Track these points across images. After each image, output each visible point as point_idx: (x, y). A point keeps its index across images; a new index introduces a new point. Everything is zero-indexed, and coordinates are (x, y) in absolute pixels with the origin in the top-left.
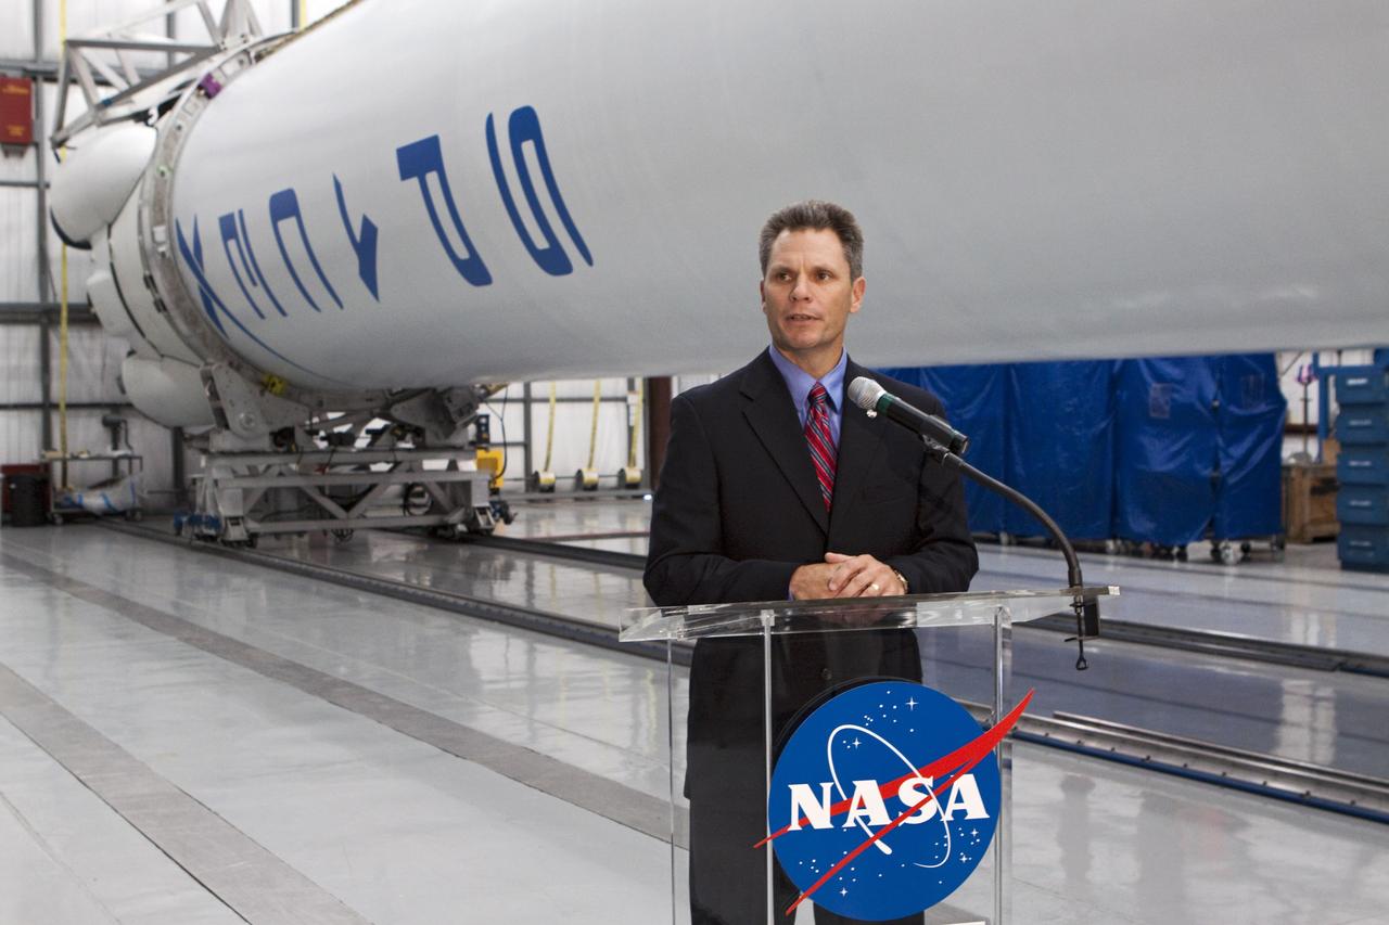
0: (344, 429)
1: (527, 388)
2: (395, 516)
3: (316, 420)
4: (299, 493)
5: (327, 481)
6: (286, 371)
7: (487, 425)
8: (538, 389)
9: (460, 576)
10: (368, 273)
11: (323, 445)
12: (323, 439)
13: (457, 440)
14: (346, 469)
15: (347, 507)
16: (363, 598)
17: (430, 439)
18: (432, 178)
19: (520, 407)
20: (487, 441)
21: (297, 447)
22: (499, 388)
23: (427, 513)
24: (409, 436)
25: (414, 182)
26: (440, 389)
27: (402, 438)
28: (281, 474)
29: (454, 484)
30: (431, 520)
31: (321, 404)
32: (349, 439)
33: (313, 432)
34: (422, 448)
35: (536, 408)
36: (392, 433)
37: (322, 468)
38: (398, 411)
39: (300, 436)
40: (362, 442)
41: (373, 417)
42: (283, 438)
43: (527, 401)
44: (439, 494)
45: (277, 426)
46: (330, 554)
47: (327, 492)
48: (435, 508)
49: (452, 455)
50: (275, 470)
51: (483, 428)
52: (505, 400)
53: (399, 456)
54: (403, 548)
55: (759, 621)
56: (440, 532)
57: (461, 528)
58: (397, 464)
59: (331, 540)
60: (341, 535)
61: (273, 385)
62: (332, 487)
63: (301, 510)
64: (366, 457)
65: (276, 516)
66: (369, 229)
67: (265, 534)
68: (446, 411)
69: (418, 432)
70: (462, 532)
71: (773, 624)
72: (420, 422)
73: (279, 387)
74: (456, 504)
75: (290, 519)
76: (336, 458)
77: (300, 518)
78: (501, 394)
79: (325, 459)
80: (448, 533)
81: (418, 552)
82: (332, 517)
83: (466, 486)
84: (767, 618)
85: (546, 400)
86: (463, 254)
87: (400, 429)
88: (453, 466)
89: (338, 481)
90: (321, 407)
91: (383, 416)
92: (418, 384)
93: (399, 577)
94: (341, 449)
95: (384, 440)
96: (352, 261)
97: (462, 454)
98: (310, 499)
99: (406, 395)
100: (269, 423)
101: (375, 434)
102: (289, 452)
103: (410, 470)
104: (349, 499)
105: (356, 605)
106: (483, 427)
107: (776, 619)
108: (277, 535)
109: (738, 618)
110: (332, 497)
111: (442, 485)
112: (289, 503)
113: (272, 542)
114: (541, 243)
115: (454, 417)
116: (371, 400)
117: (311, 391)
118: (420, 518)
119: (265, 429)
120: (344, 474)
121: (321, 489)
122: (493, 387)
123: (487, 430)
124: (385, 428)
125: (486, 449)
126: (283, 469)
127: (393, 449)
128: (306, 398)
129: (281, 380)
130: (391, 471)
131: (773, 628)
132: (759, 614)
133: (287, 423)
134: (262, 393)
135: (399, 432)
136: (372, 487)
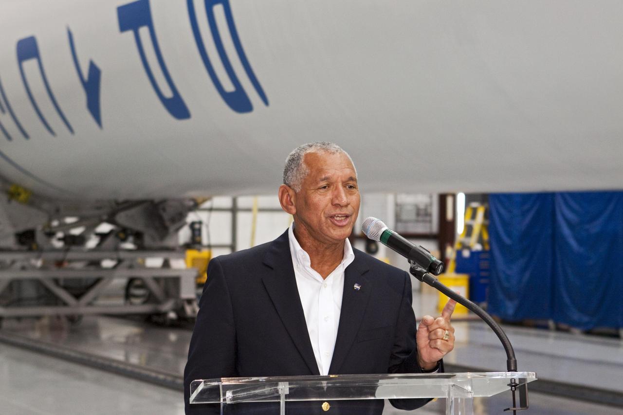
0: (77, 231)
1: (234, 201)
2: (118, 304)
3: (55, 223)
4: (38, 283)
5: (61, 274)
6: (30, 183)
7: (200, 230)
8: (242, 202)
9: (170, 356)
10: (94, 106)
11: (59, 244)
12: (60, 239)
13: (169, 242)
14: (79, 265)
15: (78, 296)
16: (88, 372)
17: (147, 241)
18: (144, 31)
19: (228, 216)
20: (200, 243)
21: (38, 246)
22: (204, 201)
23: (145, 303)
24: (131, 239)
25: (130, 34)
26: (157, 200)
27: (124, 240)
28: (23, 268)
29: (167, 280)
30: (146, 309)
31: (58, 211)
32: (80, 240)
33: (51, 234)
34: (141, 248)
35: (242, 217)
36: (117, 236)
37: (59, 264)
38: (121, 218)
39: (40, 238)
40: (92, 243)
41: (101, 221)
42: (26, 238)
43: (234, 210)
44: (154, 287)
45: (21, 228)
46: (65, 335)
47: (62, 283)
48: (150, 298)
49: (166, 255)
50: (18, 265)
51: (197, 233)
52: (211, 210)
53: (122, 255)
54: (125, 331)
55: (277, 391)
56: (155, 318)
57: (172, 315)
58: (120, 261)
59: (65, 323)
60: (73, 319)
61: (19, 194)
62: (66, 280)
63: (39, 298)
64: (95, 256)
65: (19, 302)
66: (95, 72)
67: (10, 318)
68: (161, 219)
69: (138, 236)
70: (172, 320)
71: (287, 392)
72: (139, 226)
73: (23, 197)
74: (168, 295)
75: (30, 305)
76: (70, 255)
77: (39, 305)
78: (207, 205)
79: (60, 256)
80: (161, 320)
81: (136, 335)
82: (65, 304)
83: (176, 281)
84: (284, 388)
85: (249, 210)
86: (168, 93)
87: (122, 233)
88: (166, 264)
89: (71, 275)
90: (58, 213)
91: (110, 221)
92: (139, 196)
93: (119, 356)
94: (74, 248)
95: (110, 241)
96: (81, 97)
97: (174, 254)
98: (47, 290)
99: (128, 205)
100: (14, 226)
101: (103, 236)
102: (30, 250)
103: (131, 267)
104: (79, 290)
105: (82, 378)
106: (196, 230)
107: (290, 389)
108: (19, 319)
109: (264, 388)
110: (66, 288)
111: (157, 280)
112: (29, 292)
113: (14, 324)
114: (229, 87)
115: (168, 223)
116: (98, 208)
117: (50, 200)
118: (138, 307)
119: (10, 231)
120: (77, 269)
121: (56, 281)
122: (199, 200)
123: (200, 235)
124: (111, 232)
125: (199, 250)
126: (26, 264)
127: (117, 249)
128: (46, 206)
129: (26, 190)
130: (115, 267)
131: (287, 396)
132: (277, 385)
133: (29, 226)
134: (9, 201)
135: (122, 235)
136: (98, 281)
